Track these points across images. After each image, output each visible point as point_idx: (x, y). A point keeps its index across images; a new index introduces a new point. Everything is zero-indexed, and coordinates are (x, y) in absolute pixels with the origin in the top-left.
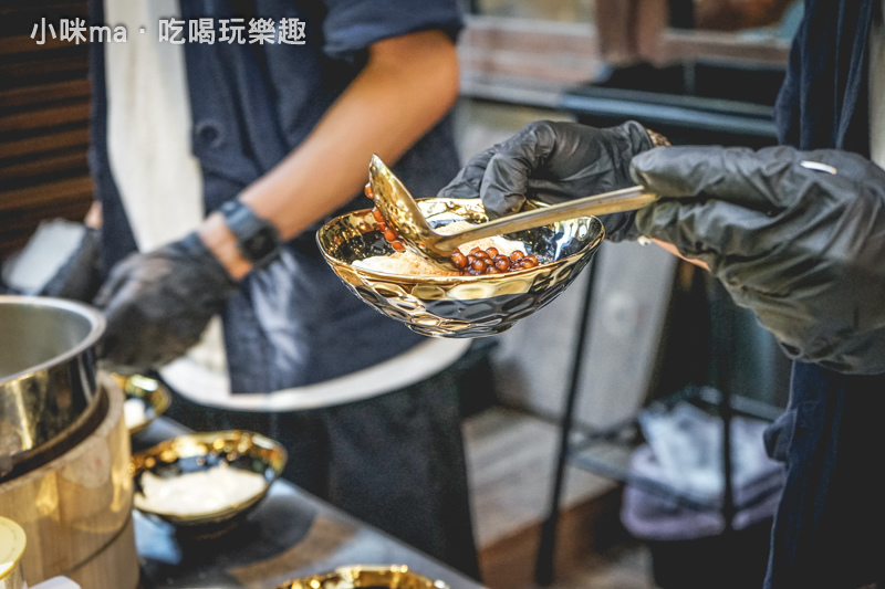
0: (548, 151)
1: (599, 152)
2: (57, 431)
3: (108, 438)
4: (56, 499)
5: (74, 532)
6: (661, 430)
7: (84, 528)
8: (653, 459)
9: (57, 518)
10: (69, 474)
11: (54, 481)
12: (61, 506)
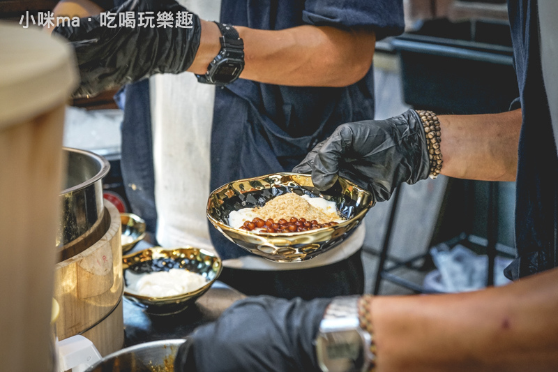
0: (350, 142)
1: (385, 136)
2: (77, 236)
3: (110, 241)
4: (76, 282)
5: (86, 305)
6: (444, 261)
7: (93, 303)
8: (439, 279)
9: (76, 295)
10: (85, 265)
11: (75, 269)
12: (78, 287)
